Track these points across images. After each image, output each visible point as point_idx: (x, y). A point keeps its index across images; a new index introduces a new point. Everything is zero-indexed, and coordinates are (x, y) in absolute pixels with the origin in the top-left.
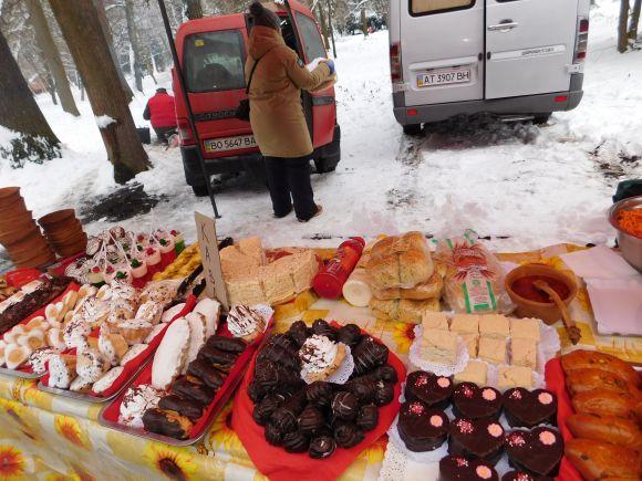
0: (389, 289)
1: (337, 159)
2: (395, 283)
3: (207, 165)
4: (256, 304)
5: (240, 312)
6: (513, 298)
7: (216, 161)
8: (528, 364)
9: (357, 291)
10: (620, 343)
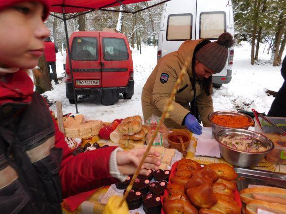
0: (125, 135)
1: (132, 94)
2: (126, 133)
3: (76, 91)
4: (76, 137)
5: (68, 139)
6: (169, 142)
7: (80, 89)
8: (167, 163)
9: (115, 136)
10: (202, 159)
